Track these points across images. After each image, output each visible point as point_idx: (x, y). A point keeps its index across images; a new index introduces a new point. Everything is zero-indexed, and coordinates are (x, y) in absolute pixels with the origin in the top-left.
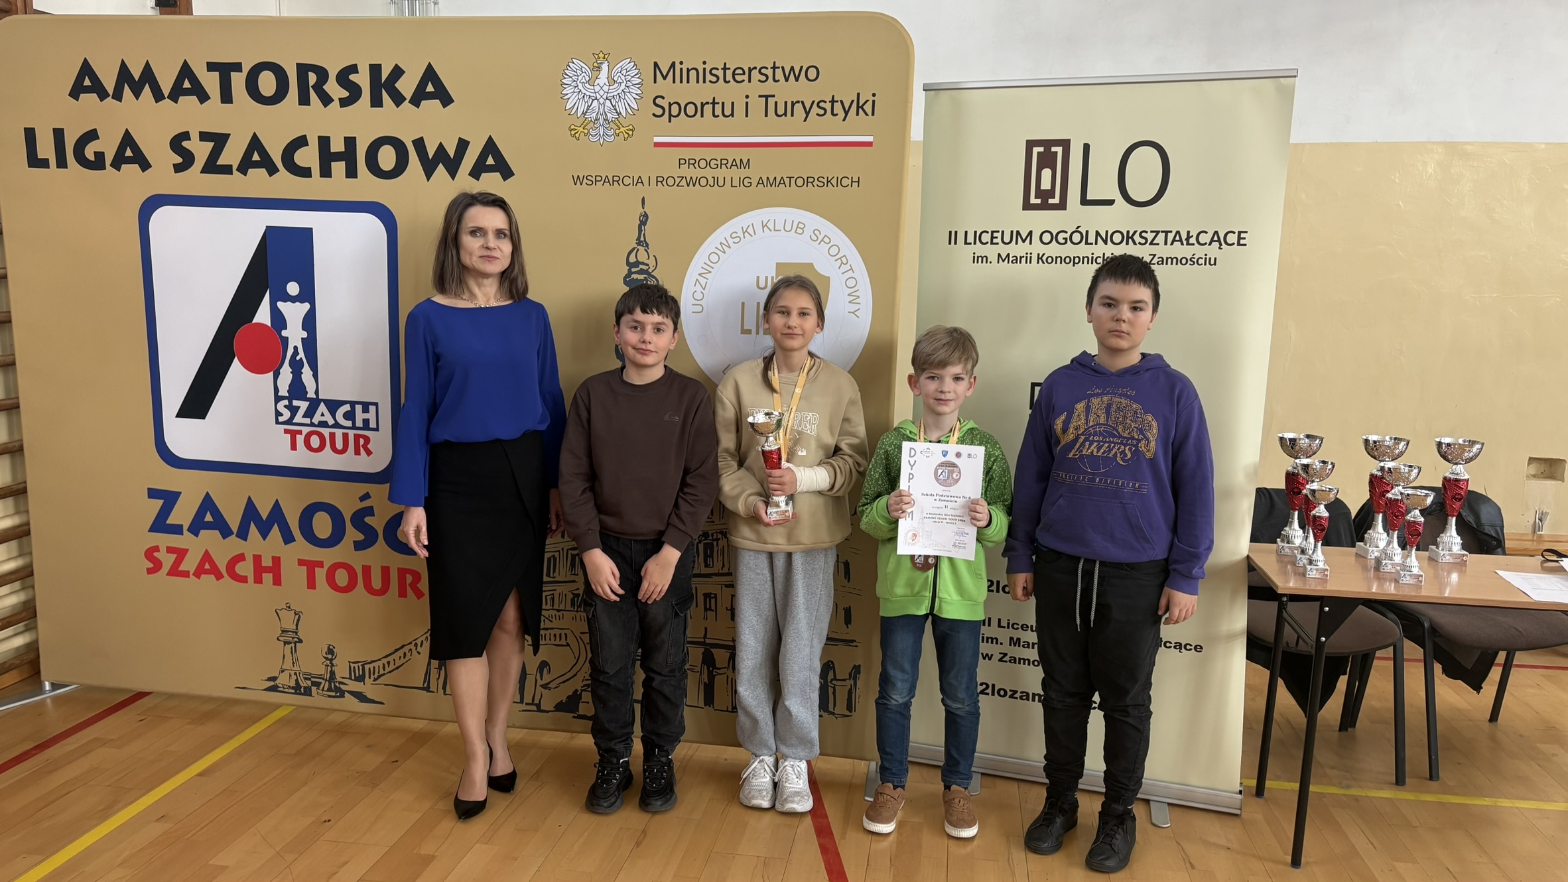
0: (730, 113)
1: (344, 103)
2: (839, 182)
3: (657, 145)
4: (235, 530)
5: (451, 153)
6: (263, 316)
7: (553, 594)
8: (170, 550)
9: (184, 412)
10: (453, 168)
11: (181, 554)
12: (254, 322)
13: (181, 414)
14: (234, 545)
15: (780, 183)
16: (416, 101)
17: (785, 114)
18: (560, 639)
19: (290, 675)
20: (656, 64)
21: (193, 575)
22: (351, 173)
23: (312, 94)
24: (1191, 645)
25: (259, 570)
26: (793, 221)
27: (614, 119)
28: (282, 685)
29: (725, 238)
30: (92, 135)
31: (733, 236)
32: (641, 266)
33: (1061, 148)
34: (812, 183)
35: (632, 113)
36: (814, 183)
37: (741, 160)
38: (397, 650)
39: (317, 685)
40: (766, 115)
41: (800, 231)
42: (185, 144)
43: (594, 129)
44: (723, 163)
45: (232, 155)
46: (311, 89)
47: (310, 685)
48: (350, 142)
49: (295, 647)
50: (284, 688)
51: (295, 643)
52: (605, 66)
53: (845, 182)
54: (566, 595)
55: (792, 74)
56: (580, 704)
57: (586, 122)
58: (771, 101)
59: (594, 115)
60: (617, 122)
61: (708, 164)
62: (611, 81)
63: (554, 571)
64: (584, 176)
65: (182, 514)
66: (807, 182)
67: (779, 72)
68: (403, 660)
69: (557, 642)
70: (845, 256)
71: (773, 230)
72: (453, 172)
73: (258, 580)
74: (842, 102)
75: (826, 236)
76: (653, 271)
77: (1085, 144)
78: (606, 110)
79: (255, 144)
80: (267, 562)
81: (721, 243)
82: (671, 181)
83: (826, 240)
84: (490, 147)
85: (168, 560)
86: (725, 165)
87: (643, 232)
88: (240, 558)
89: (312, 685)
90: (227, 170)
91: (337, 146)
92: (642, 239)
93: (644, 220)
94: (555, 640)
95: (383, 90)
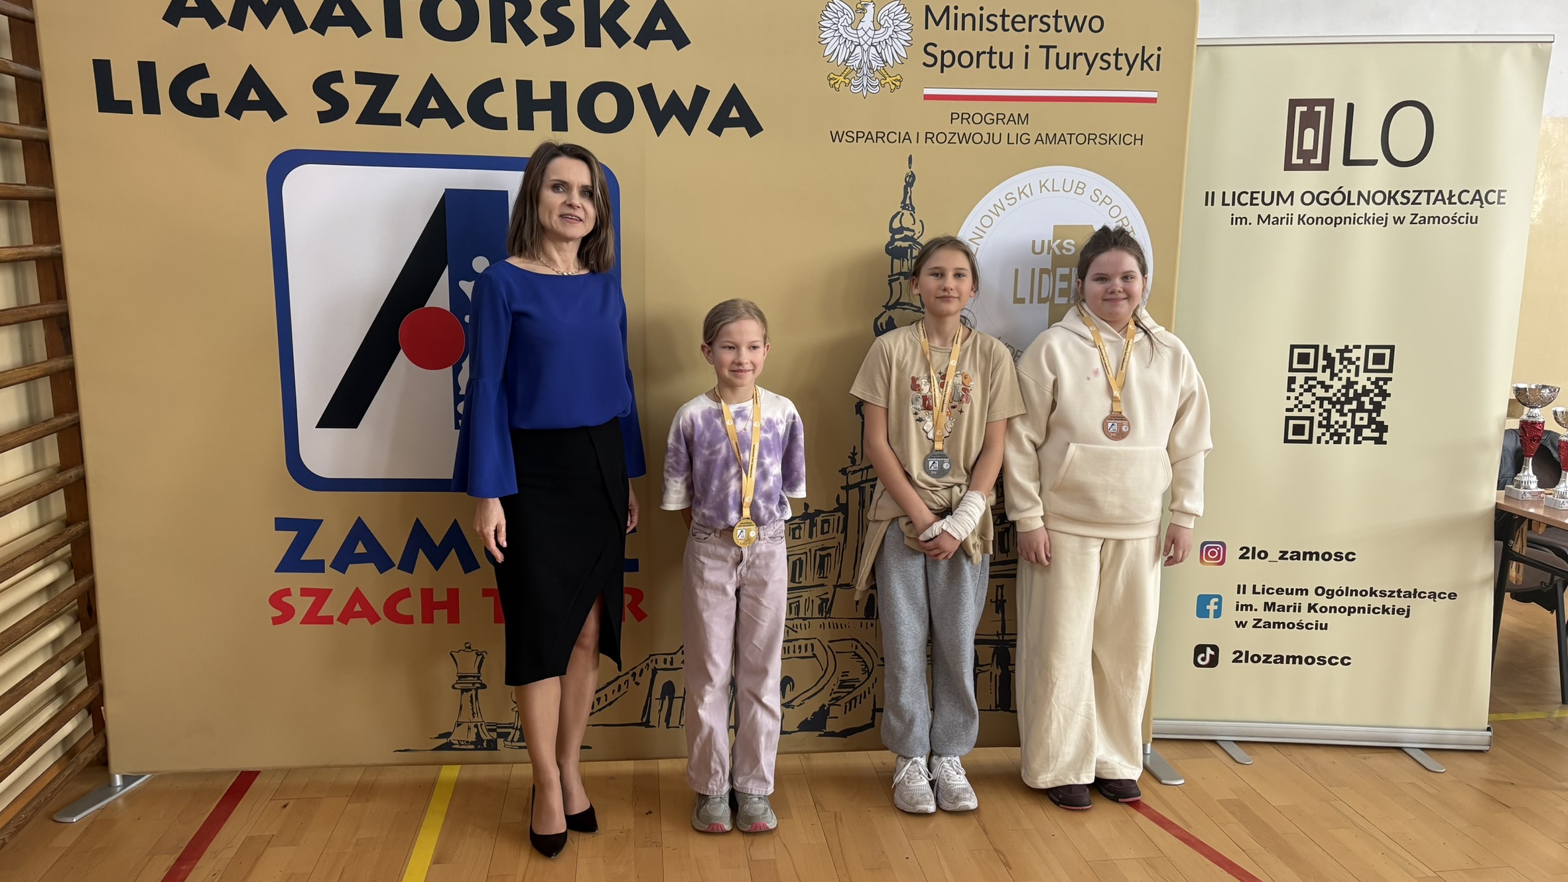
0: (1008, 64)
1: (551, 40)
2: (1122, 139)
3: (927, 97)
4: (397, 562)
5: (687, 105)
6: (440, 297)
7: (798, 601)
8: (305, 592)
9: (327, 421)
10: (689, 122)
11: (321, 596)
12: (426, 306)
13: (321, 425)
14: (396, 579)
15: (1060, 140)
16: (643, 40)
17: (1067, 67)
18: (806, 650)
19: (469, 729)
20: (928, 8)
21: (338, 620)
22: (560, 124)
23: (510, 29)
24: (1445, 594)
25: (429, 606)
26: (1073, 181)
27: (879, 68)
28: (458, 741)
29: (1000, 200)
30: (199, 72)
31: (1008, 198)
32: (906, 233)
33: (1324, 108)
34: (1094, 140)
35: (900, 62)
36: (1098, 140)
37: (1019, 115)
38: (609, 684)
39: (505, 736)
40: (1047, 68)
41: (1079, 191)
42: (335, 87)
43: (856, 77)
44: (999, 118)
45: (400, 101)
46: (509, 26)
47: (496, 737)
48: (559, 89)
49: (476, 694)
50: (460, 745)
51: (476, 690)
52: (870, 8)
53: (1128, 139)
54: (813, 601)
55: (1076, 24)
56: (828, 719)
57: (847, 70)
58: (1053, 52)
59: (857, 62)
60: (883, 71)
61: (983, 118)
62: (877, 25)
63: (800, 576)
64: (844, 132)
65: (324, 546)
66: (1089, 139)
67: (1061, 21)
68: (617, 694)
69: (803, 654)
70: (1126, 217)
71: (1051, 190)
72: (689, 126)
73: (428, 618)
74: (1126, 55)
75: (1107, 196)
76: (918, 238)
77: (1348, 104)
78: (871, 58)
79: (432, 88)
80: (440, 596)
81: (995, 205)
82: (941, 138)
83: (1107, 200)
84: (734, 97)
85: (302, 605)
86: (1002, 119)
87: (909, 194)
88: (405, 594)
89: (498, 737)
90: (394, 120)
91: (542, 92)
92: (908, 202)
93: (910, 181)
94: (800, 652)
95: (601, 27)
